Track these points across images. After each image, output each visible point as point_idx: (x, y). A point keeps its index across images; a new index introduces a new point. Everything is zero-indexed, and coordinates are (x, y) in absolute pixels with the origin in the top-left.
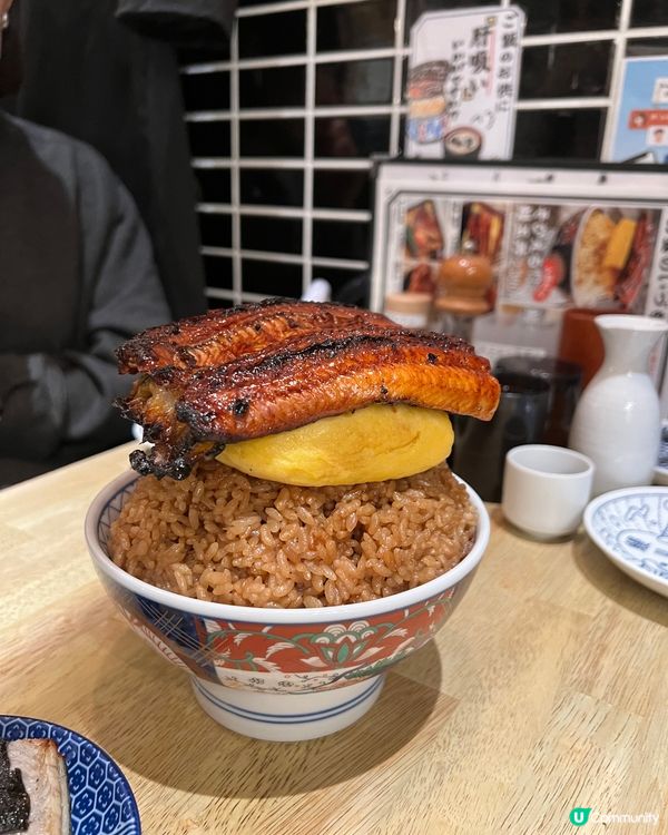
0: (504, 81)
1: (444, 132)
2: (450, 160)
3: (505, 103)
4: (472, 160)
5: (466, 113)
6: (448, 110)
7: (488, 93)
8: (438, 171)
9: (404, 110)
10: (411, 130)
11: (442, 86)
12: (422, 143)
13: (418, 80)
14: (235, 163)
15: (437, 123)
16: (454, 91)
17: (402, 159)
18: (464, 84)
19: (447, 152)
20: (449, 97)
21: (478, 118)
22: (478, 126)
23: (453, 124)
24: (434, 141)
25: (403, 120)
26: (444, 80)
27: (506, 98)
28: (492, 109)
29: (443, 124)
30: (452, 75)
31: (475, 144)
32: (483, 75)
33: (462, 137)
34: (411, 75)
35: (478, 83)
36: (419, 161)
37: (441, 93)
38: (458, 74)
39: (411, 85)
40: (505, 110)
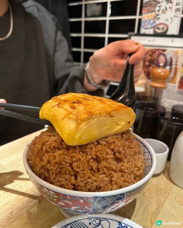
0: (178, 7)
1: (154, 25)
2: (156, 35)
3: (177, 14)
4: (164, 35)
5: (163, 18)
6: (156, 17)
7: (171, 11)
8: (151, 38)
9: (140, 17)
10: (142, 25)
11: (155, 9)
12: (146, 29)
13: (146, 7)
14: (83, 35)
15: (152, 21)
16: (159, 11)
17: (139, 34)
18: (163, 8)
19: (155, 31)
20: (157, 13)
21: (167, 20)
22: (166, 23)
23: (158, 22)
24: (151, 28)
25: (140, 20)
26: (155, 7)
27: (178, 13)
28: (173, 17)
29: (154, 22)
30: (159, 5)
31: (165, 29)
32: (170, 5)
33: (161, 27)
34: (144, 5)
35: (168, 8)
36: (145, 35)
37: (154, 11)
38: (161, 4)
39: (144, 8)
40: (177, 17)
